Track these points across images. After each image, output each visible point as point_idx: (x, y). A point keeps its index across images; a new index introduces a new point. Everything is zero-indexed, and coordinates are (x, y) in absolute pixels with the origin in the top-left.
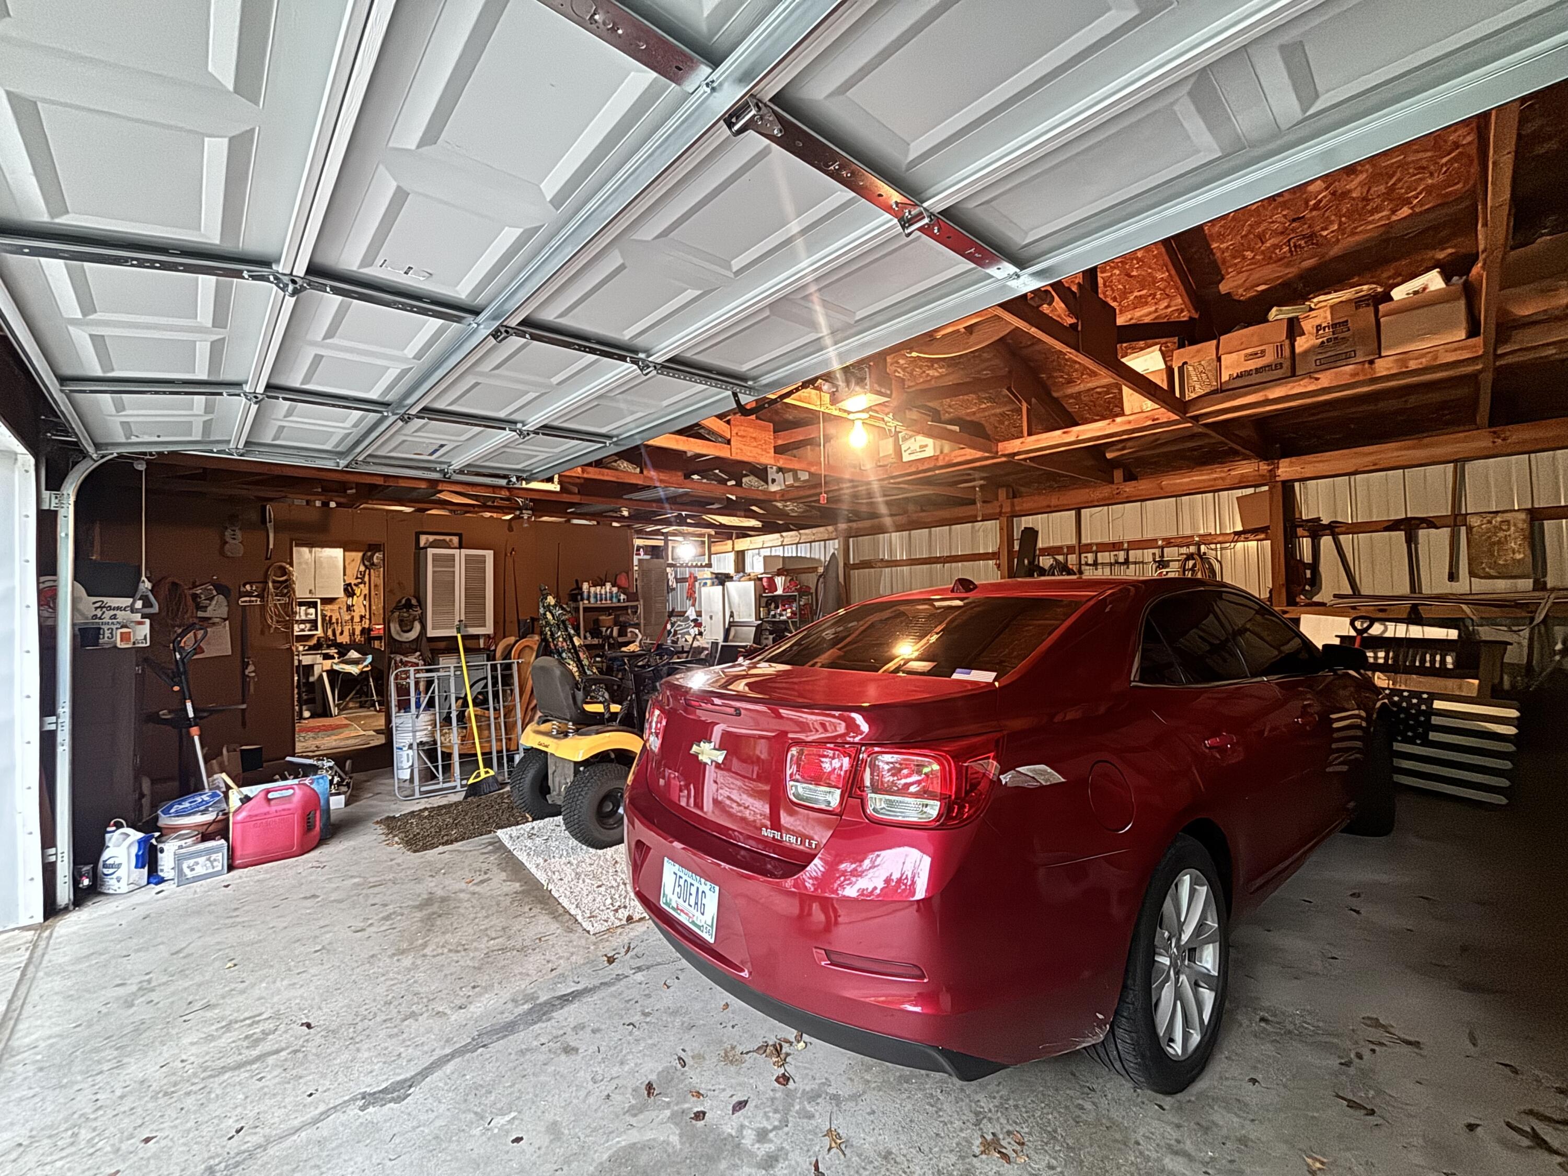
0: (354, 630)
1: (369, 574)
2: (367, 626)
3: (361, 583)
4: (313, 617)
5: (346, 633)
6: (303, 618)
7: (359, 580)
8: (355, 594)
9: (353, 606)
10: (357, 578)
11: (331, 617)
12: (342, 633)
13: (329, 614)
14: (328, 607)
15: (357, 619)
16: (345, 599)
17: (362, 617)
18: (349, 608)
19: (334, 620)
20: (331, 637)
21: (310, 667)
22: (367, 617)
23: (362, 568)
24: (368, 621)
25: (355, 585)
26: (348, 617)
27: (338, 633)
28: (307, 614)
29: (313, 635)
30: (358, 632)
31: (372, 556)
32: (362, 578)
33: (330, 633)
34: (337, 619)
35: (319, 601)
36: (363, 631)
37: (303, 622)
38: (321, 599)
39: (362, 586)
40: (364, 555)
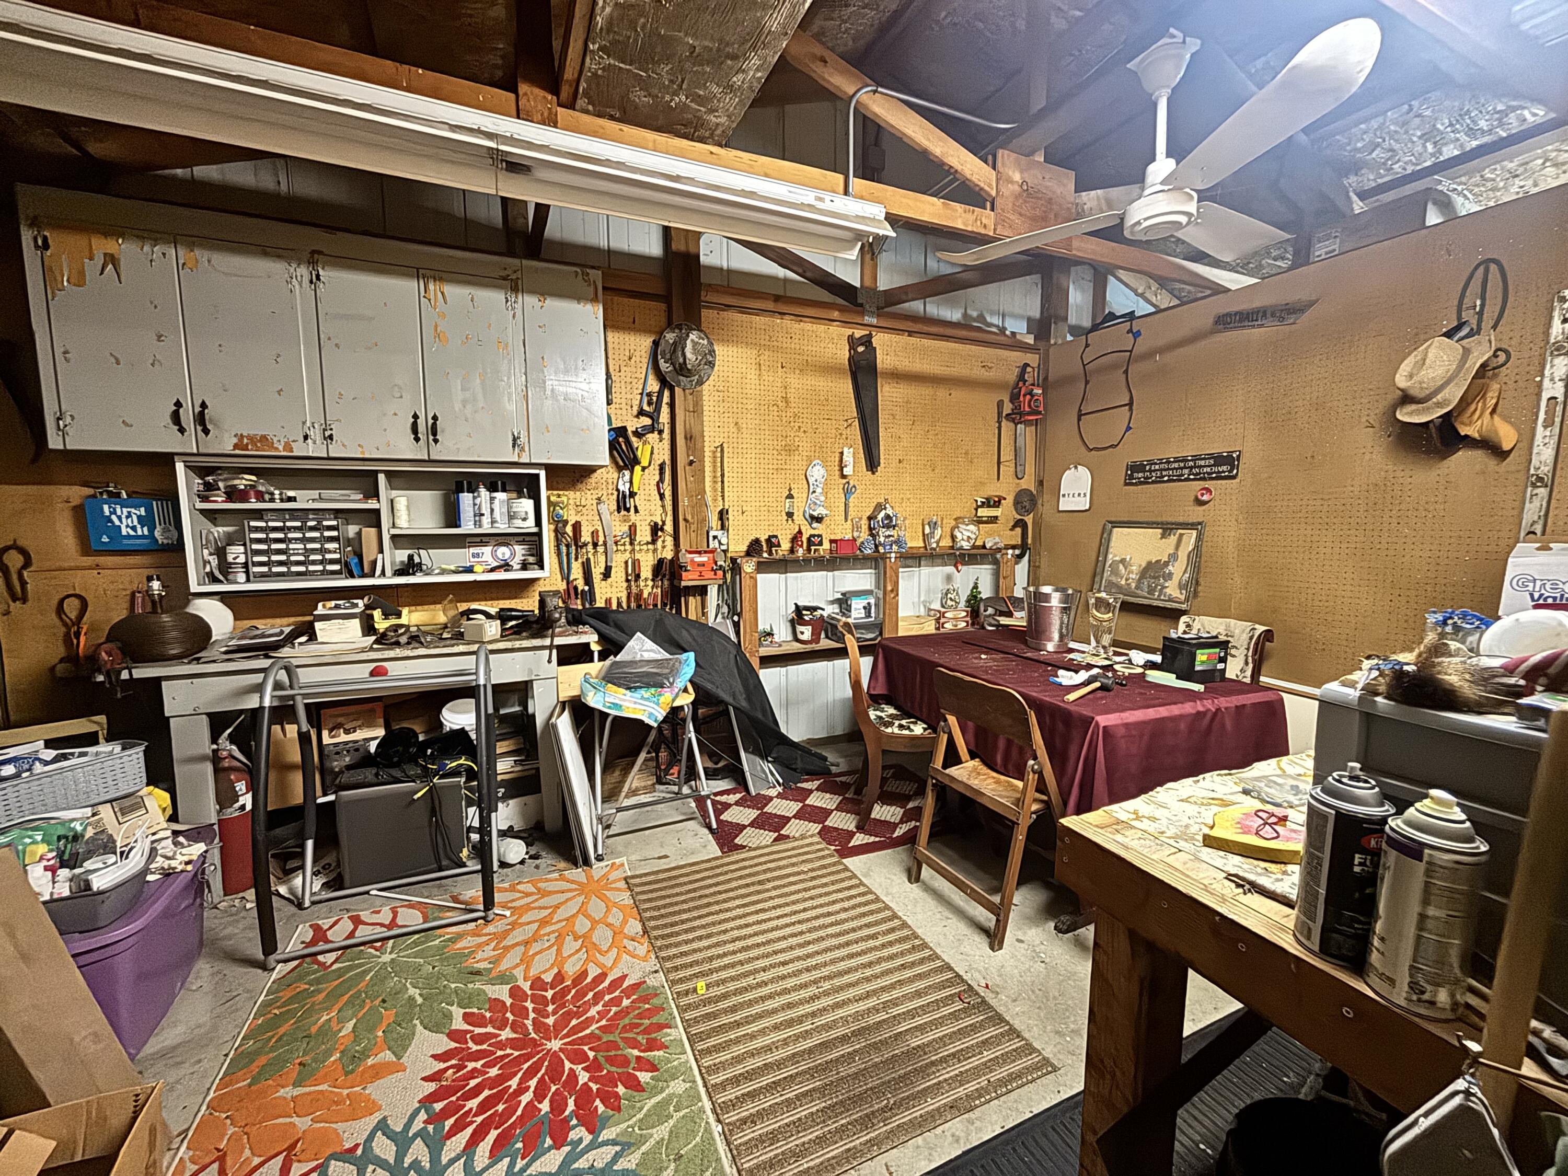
0: (636, 563)
1: (672, 405)
2: (668, 554)
3: (651, 429)
4: (529, 525)
5: (618, 574)
6: (502, 527)
7: (647, 421)
8: (636, 461)
9: (632, 495)
10: (641, 413)
11: (577, 527)
12: (607, 574)
13: (572, 517)
14: (569, 497)
15: (644, 534)
16: (613, 474)
17: (656, 530)
18: (623, 503)
19: (586, 537)
20: (581, 585)
21: (522, 690)
22: (669, 527)
23: (653, 386)
24: (669, 541)
25: (637, 434)
26: (620, 529)
27: (597, 572)
28: (511, 517)
29: (532, 581)
30: (646, 572)
31: (679, 345)
32: (654, 416)
33: (577, 572)
34: (594, 534)
35: (542, 474)
36: (658, 568)
37: (502, 539)
38: (549, 468)
39: (653, 437)
40: (656, 344)
